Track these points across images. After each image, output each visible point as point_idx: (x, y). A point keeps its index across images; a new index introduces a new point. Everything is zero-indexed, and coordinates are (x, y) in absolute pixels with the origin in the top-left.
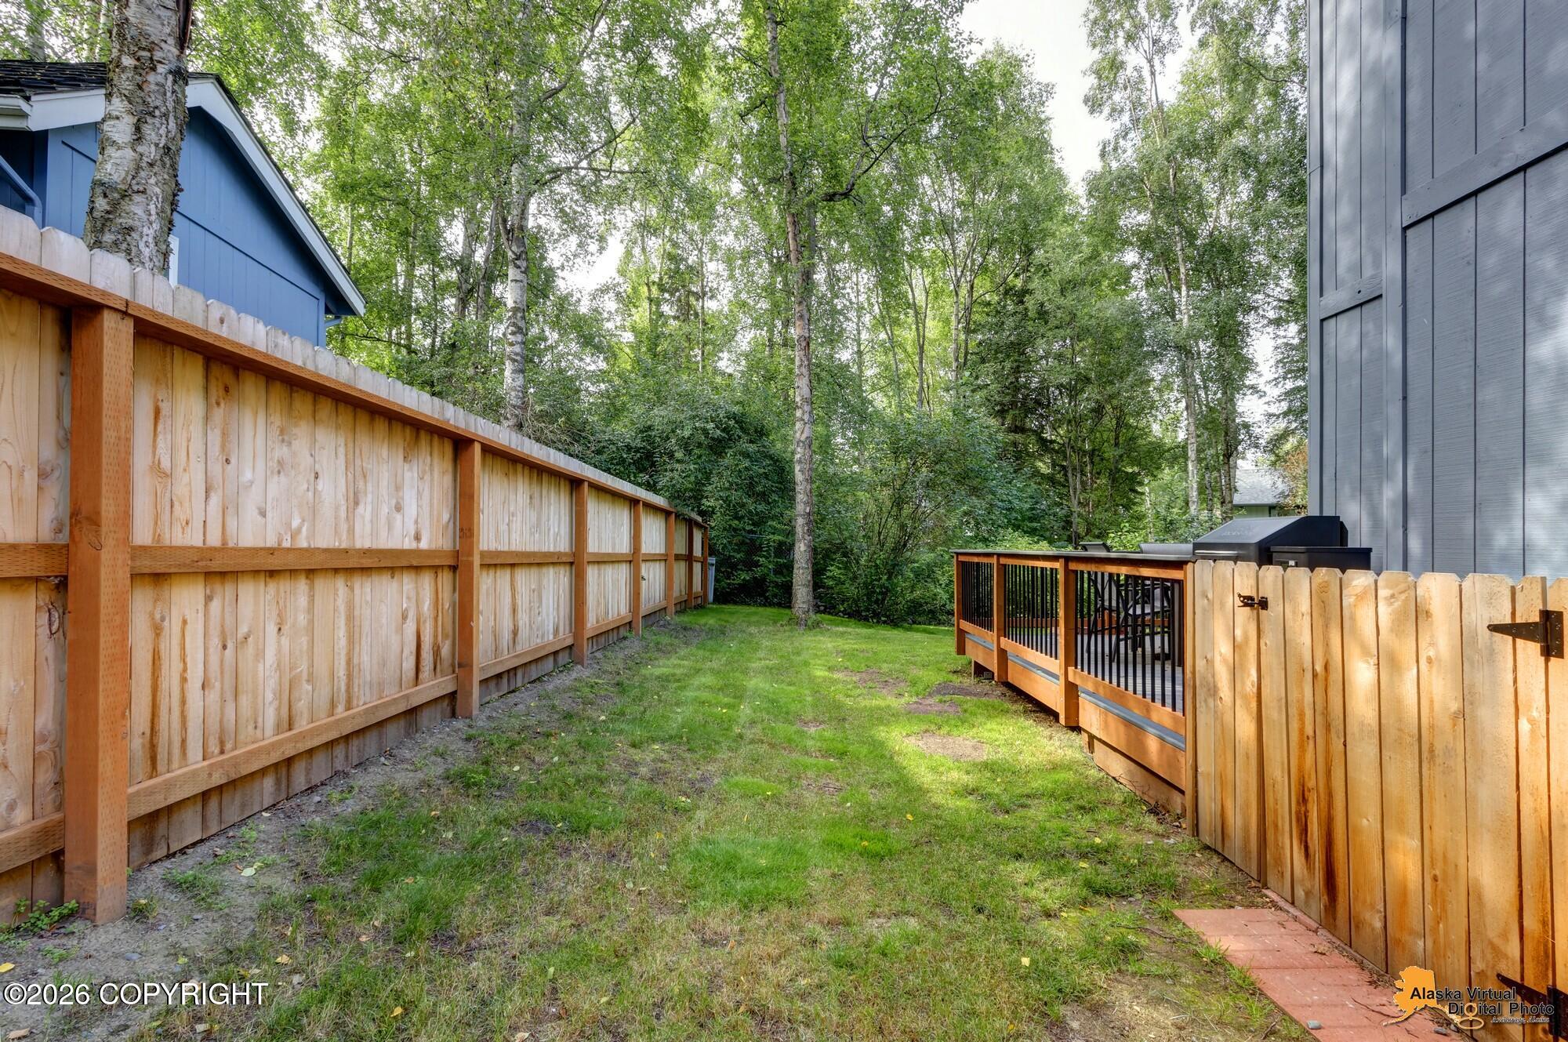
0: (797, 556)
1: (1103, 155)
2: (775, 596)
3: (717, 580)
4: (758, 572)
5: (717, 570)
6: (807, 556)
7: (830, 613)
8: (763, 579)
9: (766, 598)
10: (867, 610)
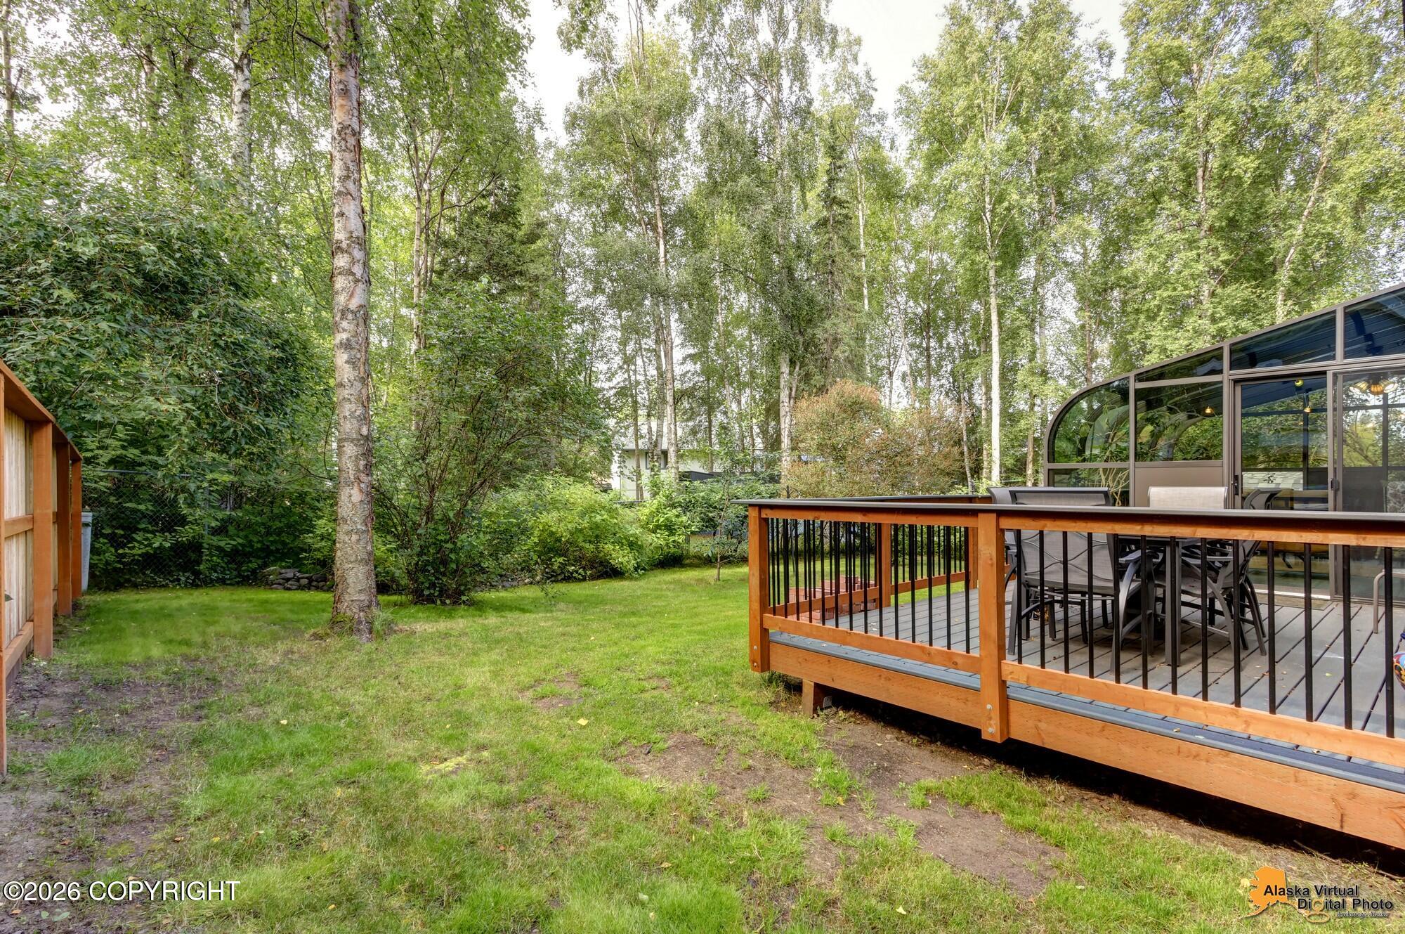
0: (344, 509)
1: (581, 93)
2: (213, 569)
3: (94, 551)
4: (186, 534)
5: (96, 535)
6: (364, 510)
7: (317, 588)
8: (195, 546)
9: (197, 574)
10: (433, 585)
